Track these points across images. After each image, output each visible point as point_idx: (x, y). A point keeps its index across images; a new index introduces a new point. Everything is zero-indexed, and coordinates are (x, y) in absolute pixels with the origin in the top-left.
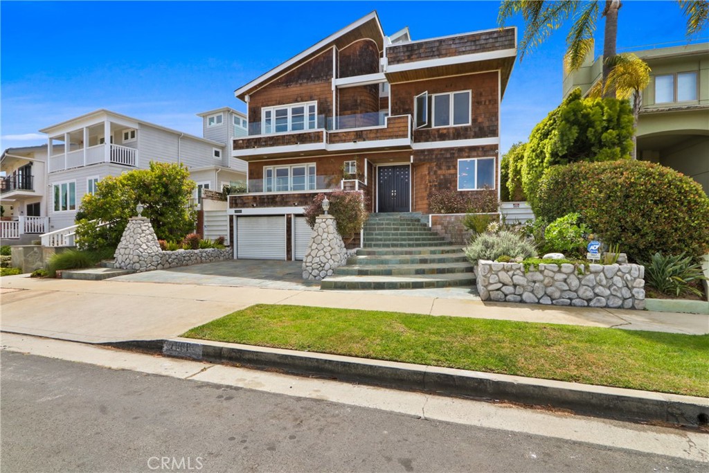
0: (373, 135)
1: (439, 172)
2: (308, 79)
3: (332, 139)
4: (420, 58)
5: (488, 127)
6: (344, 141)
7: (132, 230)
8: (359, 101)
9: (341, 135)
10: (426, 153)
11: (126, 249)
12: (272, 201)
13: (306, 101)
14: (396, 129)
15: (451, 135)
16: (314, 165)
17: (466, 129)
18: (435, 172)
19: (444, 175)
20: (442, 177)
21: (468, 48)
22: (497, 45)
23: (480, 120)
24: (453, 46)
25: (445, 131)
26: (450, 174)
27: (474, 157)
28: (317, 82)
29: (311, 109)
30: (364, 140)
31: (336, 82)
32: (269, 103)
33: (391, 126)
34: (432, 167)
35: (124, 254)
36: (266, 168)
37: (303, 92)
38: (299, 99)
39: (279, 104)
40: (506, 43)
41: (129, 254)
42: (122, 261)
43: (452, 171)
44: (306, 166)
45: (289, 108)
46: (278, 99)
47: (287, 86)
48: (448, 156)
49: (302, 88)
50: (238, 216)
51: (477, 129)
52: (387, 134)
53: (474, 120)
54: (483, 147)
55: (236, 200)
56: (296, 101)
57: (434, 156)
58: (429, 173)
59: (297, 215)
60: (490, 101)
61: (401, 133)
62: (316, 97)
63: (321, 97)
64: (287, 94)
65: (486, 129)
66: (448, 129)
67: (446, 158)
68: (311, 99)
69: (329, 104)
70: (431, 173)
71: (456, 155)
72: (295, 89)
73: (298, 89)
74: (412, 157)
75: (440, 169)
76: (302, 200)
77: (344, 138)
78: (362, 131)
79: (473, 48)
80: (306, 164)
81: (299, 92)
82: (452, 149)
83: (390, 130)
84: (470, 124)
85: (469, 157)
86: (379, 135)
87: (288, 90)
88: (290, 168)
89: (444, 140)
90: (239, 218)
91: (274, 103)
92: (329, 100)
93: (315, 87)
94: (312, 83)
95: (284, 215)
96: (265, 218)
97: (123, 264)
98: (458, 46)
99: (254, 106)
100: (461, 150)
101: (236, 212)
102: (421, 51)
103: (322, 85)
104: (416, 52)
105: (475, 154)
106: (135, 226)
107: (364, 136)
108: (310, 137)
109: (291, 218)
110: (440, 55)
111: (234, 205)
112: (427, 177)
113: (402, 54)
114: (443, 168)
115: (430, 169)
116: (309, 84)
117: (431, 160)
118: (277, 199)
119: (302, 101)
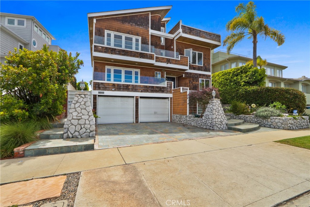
0: (174, 62)
1: (193, 83)
2: (135, 24)
3: (158, 59)
4: (193, 35)
5: (208, 68)
6: (162, 62)
7: (83, 103)
8: (158, 44)
9: (160, 58)
10: (189, 74)
11: (79, 120)
12: (126, 88)
13: (134, 35)
14: (184, 62)
15: (197, 68)
16: (139, 71)
17: (201, 67)
18: (192, 83)
19: (195, 84)
20: (194, 85)
21: (208, 37)
22: (216, 39)
23: (205, 65)
24: (204, 35)
25: (195, 66)
26: (197, 84)
27: (204, 78)
28: (141, 27)
29: (137, 40)
30: (171, 63)
31: (151, 32)
32: (110, 29)
33: (182, 60)
34: (191, 80)
35: (78, 124)
36: (107, 67)
37: (133, 30)
38: (130, 33)
39: (117, 31)
40: (219, 40)
41: (85, 124)
42: (75, 131)
43: (197, 83)
44: (134, 71)
45: (124, 36)
46: (117, 28)
47: (123, 23)
48: (196, 76)
49: (132, 27)
50: (99, 96)
51: (205, 68)
52: (180, 63)
53: (204, 64)
54: (207, 75)
55: (99, 85)
56: (129, 33)
57: (192, 76)
58: (189, 83)
59: (141, 97)
60: (208, 59)
61: (185, 64)
62: (140, 35)
63: (143, 36)
64: (123, 27)
65: (207, 68)
66: (196, 66)
67: (196, 77)
68: (137, 35)
69: (147, 41)
70: (191, 83)
71: (199, 77)
72: (128, 26)
73: (130, 27)
74: (184, 75)
75: (194, 81)
76: (145, 89)
77: (161, 60)
78: (170, 59)
79: (210, 38)
80: (134, 69)
81: (130, 29)
82: (197, 74)
83: (181, 62)
84: (202, 66)
85: (202, 78)
86: (177, 62)
87: (123, 25)
88: (123, 70)
89: (195, 70)
90: (99, 97)
91: (113, 30)
92: (147, 39)
93: (140, 29)
94: (138, 27)
95: (133, 97)
96: (120, 98)
97: (77, 133)
98: (205, 35)
99: (99, 27)
100: (200, 75)
101: (99, 93)
102: (194, 32)
103: (144, 30)
104: (192, 32)
105: (204, 77)
106: (85, 100)
107: (171, 62)
108: (147, 56)
109: (138, 99)
110: (200, 36)
111: (97, 88)
112: (189, 84)
113: (187, 30)
114: (195, 81)
115: (190, 81)
116: (136, 27)
117: (190, 77)
118: (130, 87)
119: (132, 34)
